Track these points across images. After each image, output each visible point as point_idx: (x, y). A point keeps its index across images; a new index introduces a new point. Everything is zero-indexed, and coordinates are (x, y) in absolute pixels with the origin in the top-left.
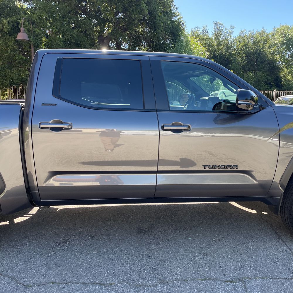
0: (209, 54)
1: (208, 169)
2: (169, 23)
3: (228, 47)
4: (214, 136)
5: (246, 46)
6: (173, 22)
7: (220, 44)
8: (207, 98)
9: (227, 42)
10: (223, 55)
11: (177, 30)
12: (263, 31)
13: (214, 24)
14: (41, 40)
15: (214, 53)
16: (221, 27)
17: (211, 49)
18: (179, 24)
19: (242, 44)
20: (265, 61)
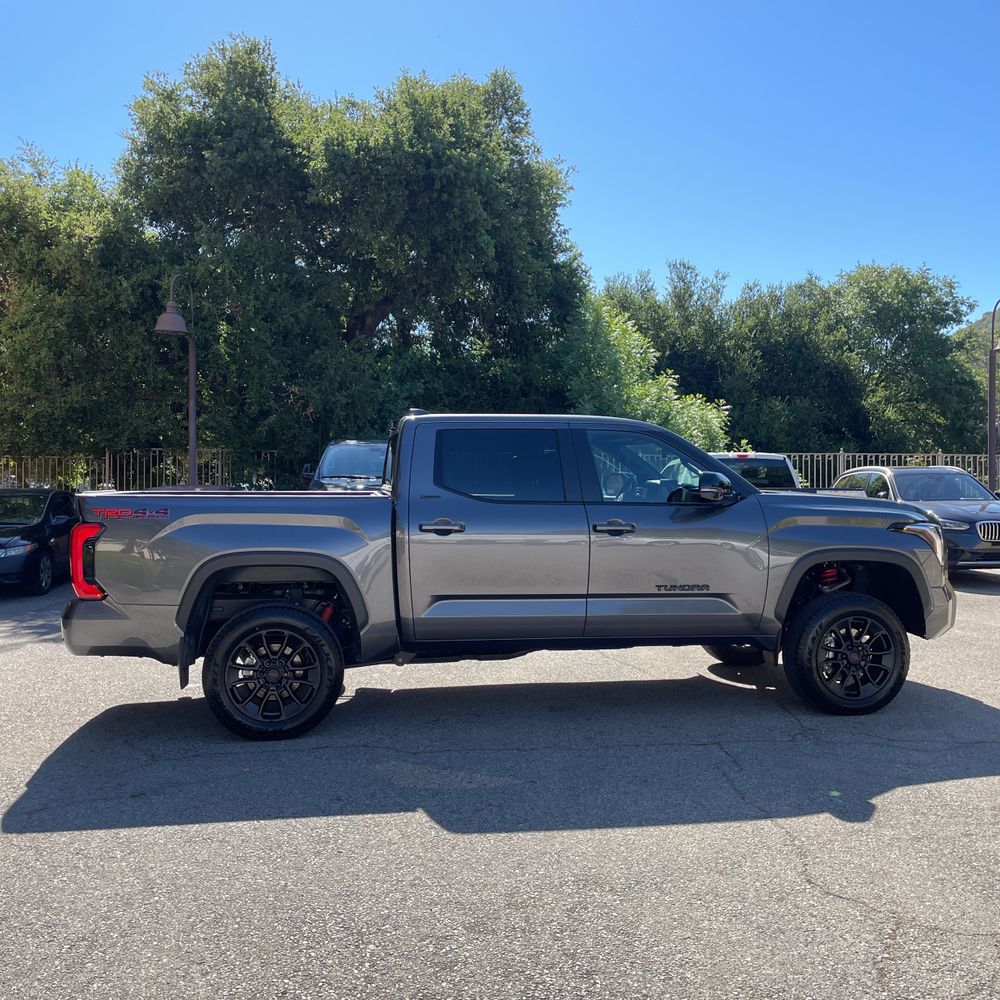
0: (658, 354)
1: (663, 591)
2: (548, 272)
3: (711, 331)
4: (677, 543)
5: (763, 325)
6: (557, 268)
7: (687, 321)
8: (658, 482)
9: (707, 317)
10: (698, 352)
11: (568, 289)
12: (810, 281)
13: (669, 266)
14: (215, 330)
15: (673, 347)
16: (688, 276)
17: (663, 335)
18: (573, 272)
19: (750, 322)
20: (818, 368)
